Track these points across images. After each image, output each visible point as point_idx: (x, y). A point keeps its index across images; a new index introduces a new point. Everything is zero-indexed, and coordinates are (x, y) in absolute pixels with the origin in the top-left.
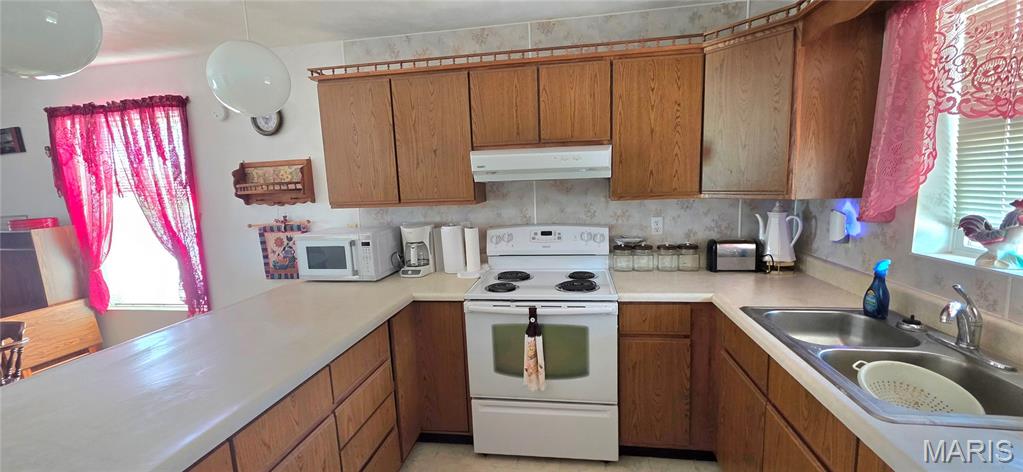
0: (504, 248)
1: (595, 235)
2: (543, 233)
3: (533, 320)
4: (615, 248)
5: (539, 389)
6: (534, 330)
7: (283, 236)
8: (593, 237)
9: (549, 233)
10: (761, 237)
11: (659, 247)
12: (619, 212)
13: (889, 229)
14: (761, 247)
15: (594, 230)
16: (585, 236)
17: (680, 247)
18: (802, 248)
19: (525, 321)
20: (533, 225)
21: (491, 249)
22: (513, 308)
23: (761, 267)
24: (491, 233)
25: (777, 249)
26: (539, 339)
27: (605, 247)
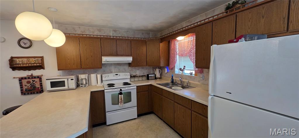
0: (107, 79)
1: (127, 74)
2: (116, 75)
3: (121, 91)
4: (131, 77)
5: (122, 106)
6: (121, 94)
7: (31, 80)
8: (126, 75)
9: (117, 75)
10: (155, 74)
11: (139, 76)
12: (131, 70)
13: (172, 70)
14: (155, 75)
15: (127, 73)
16: (125, 75)
17: (143, 76)
18: (161, 75)
19: (119, 92)
20: (113, 73)
21: (103, 79)
22: (116, 90)
23: (156, 78)
24: (103, 75)
25: (158, 75)
26: (122, 95)
27: (129, 77)
